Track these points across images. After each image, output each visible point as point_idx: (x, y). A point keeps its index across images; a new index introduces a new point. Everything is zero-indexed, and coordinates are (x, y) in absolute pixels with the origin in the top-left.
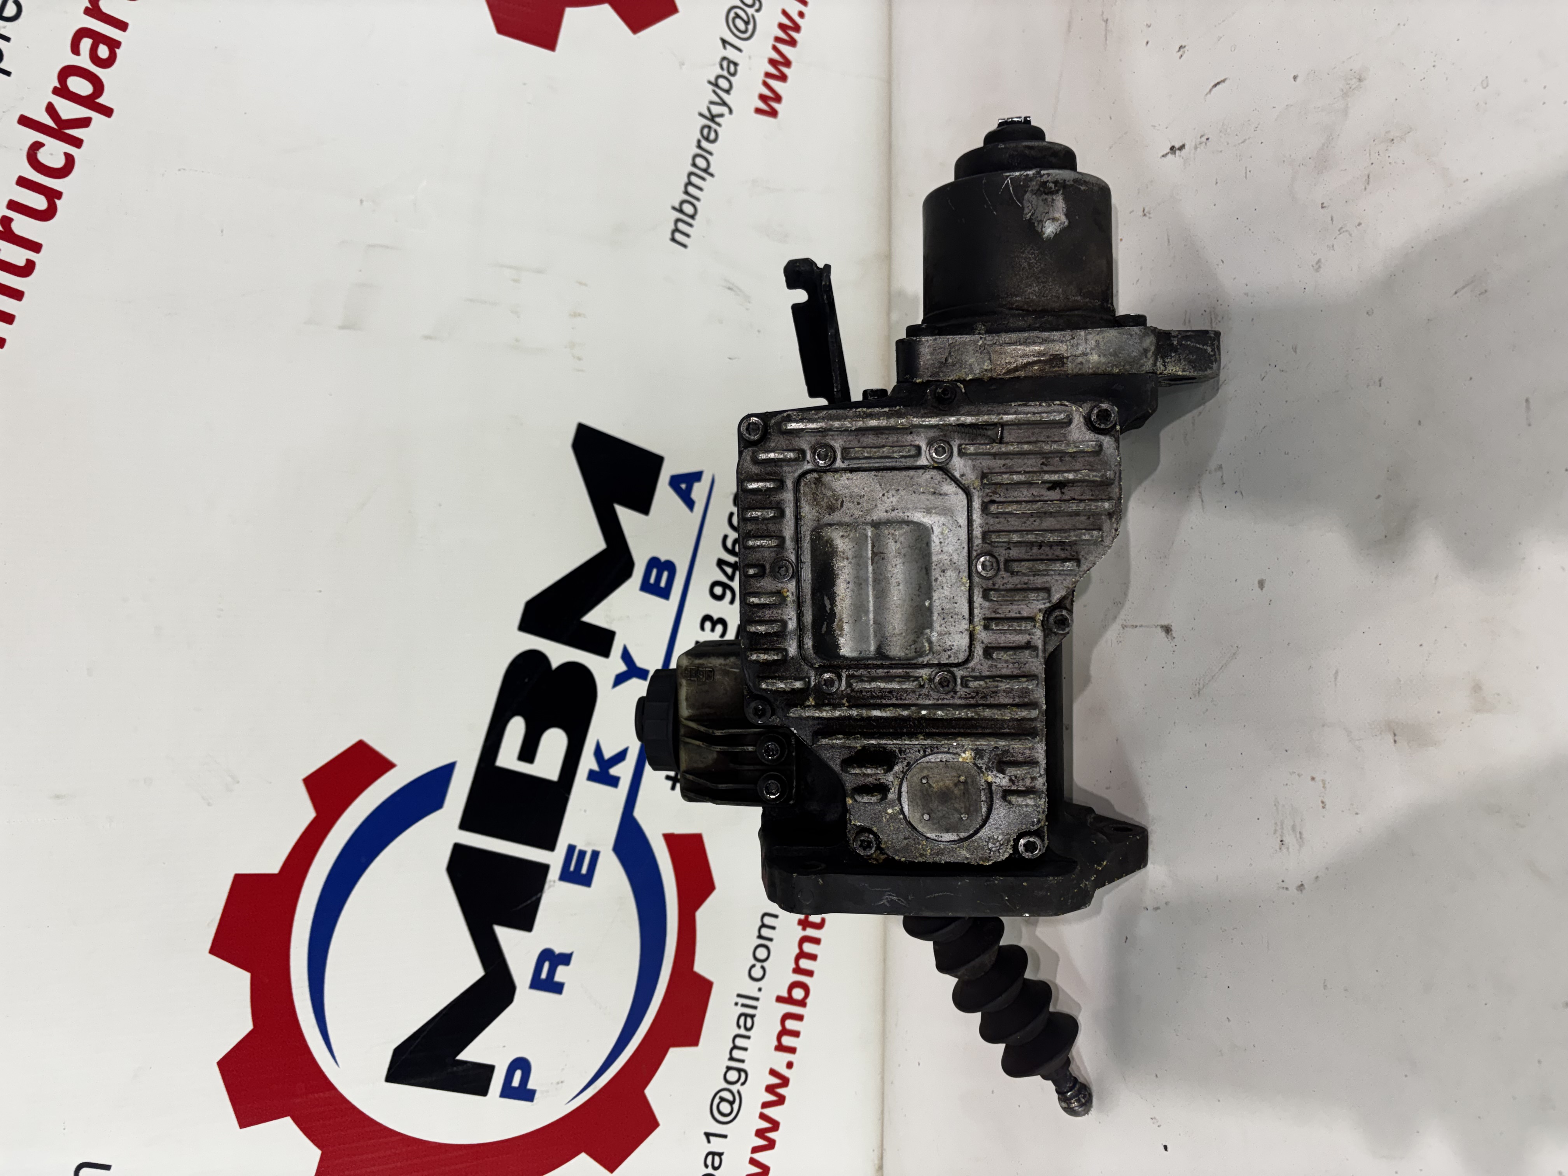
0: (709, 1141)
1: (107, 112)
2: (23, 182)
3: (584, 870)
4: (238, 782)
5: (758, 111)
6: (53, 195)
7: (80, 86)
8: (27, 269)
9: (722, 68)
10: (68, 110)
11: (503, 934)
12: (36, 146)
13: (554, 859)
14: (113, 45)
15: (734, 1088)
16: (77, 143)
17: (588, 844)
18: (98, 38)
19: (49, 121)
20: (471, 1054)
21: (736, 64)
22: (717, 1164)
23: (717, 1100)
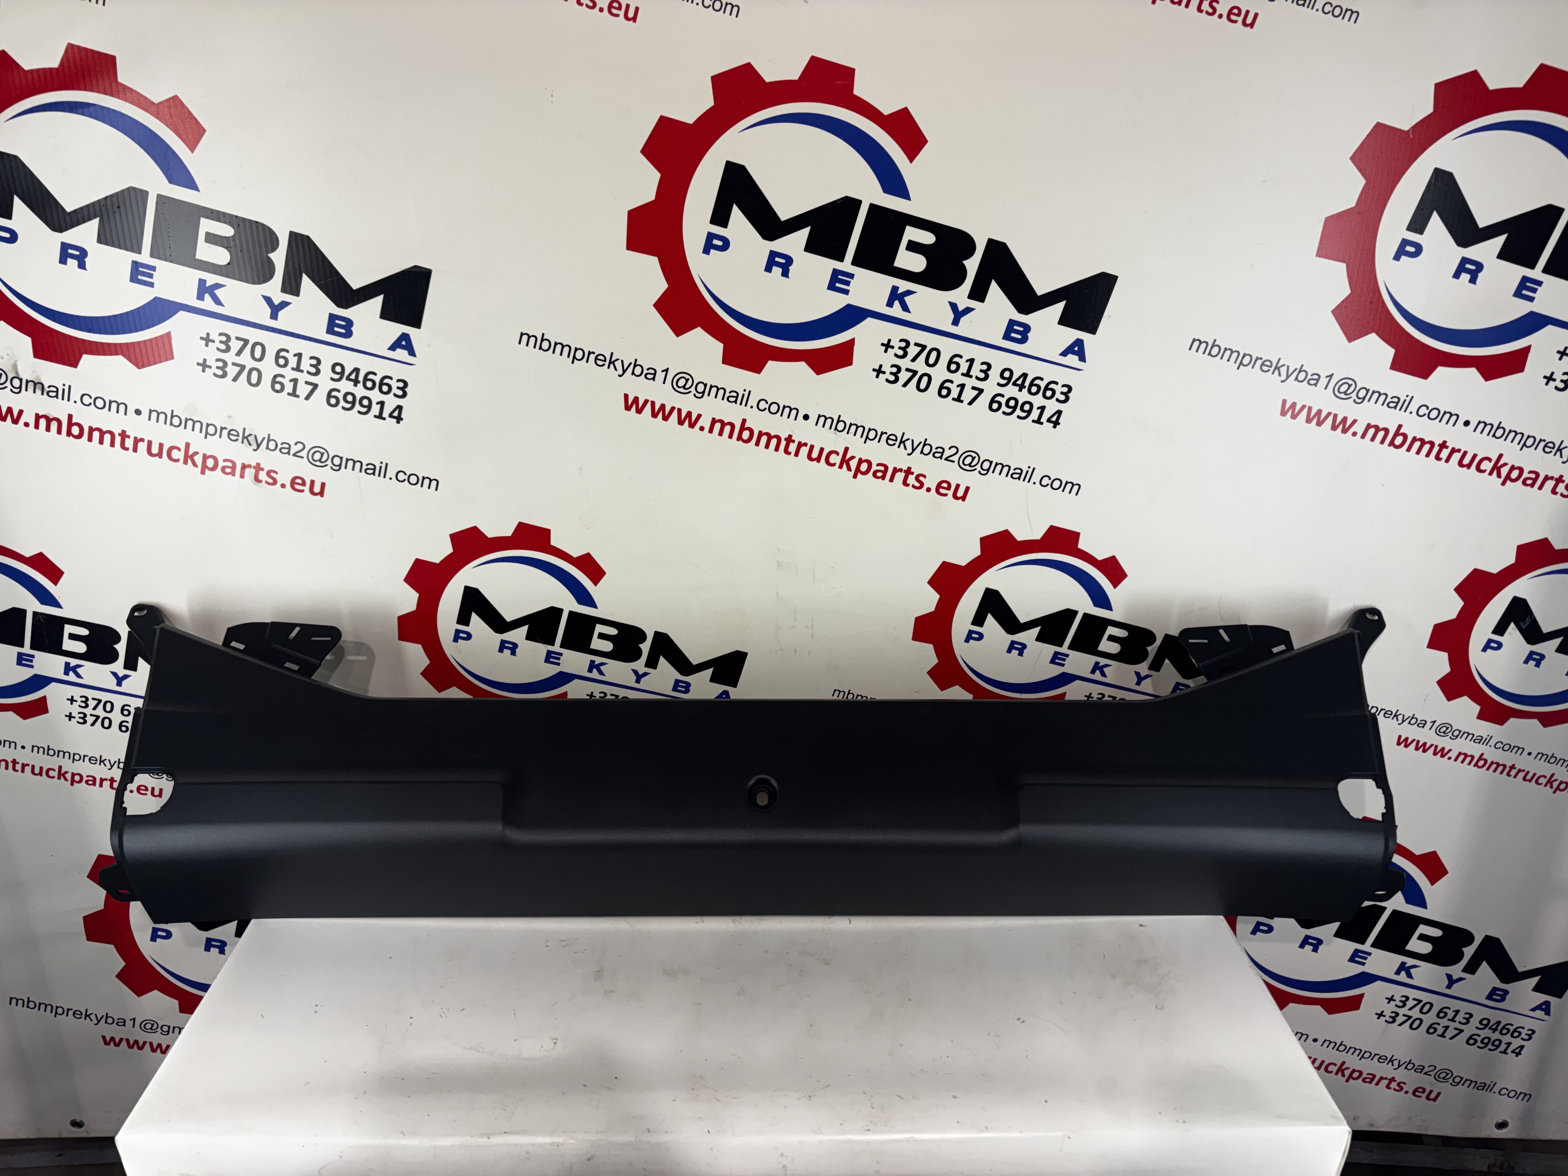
1: (855, 476)
2: (822, 450)
3: (551, 660)
4: (587, 529)
6: (818, 459)
7: (864, 467)
8: (787, 452)
10: (853, 464)
11: (525, 628)
12: (837, 454)
13: (556, 647)
14: (883, 478)
16: (841, 467)
17: (563, 661)
18: (885, 473)
19: (848, 457)
20: (475, 618)
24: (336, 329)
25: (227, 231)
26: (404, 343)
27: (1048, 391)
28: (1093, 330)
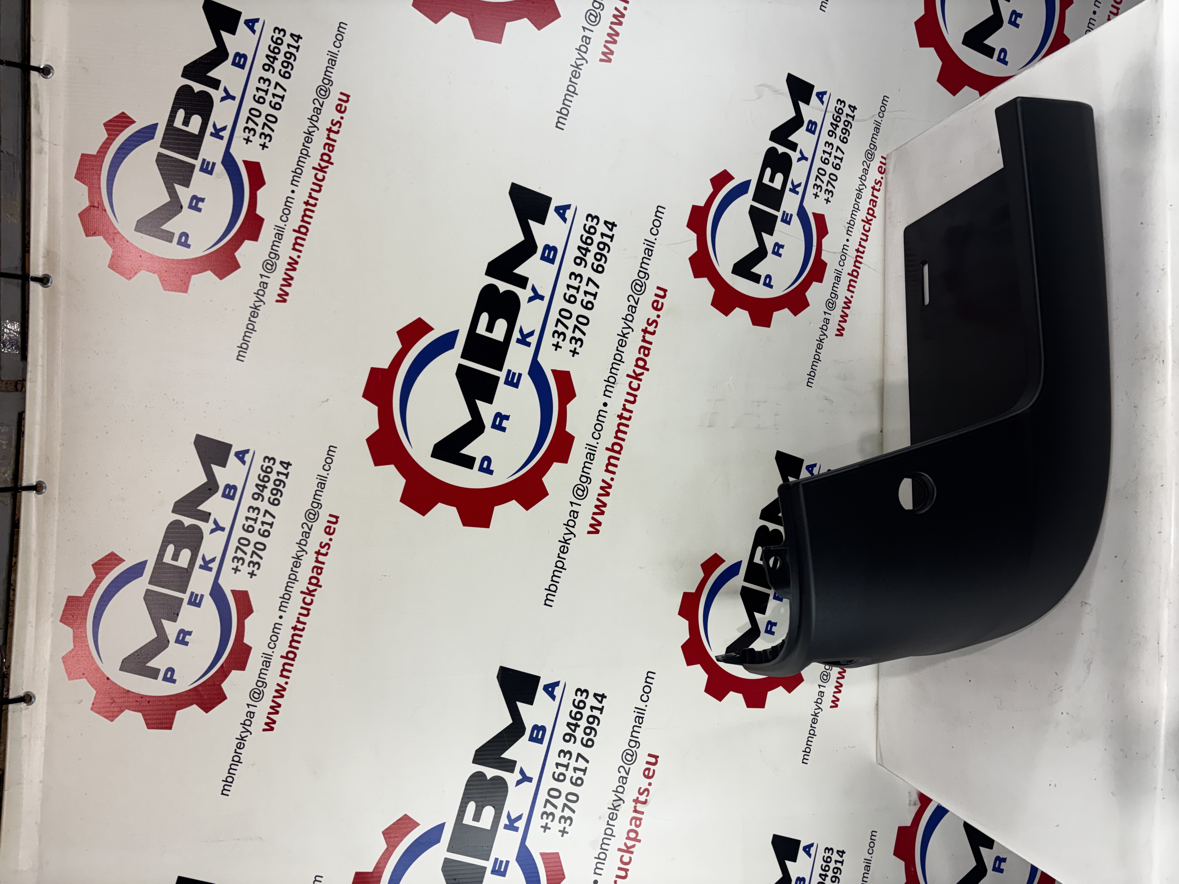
0: (820, 688)
1: (648, 370)
2: (628, 393)
5: (837, 335)
6: (635, 396)
7: (641, 363)
8: (629, 419)
9: (824, 322)
10: (639, 371)
12: (631, 382)
13: (772, 592)
14: (649, 349)
15: (828, 671)
16: (640, 380)
18: (645, 348)
19: (633, 375)
21: (829, 320)
22: (822, 695)
23: (822, 675)
24: (540, 737)
25: (472, 806)
26: (550, 689)
27: (590, 231)
28: (548, 200)
